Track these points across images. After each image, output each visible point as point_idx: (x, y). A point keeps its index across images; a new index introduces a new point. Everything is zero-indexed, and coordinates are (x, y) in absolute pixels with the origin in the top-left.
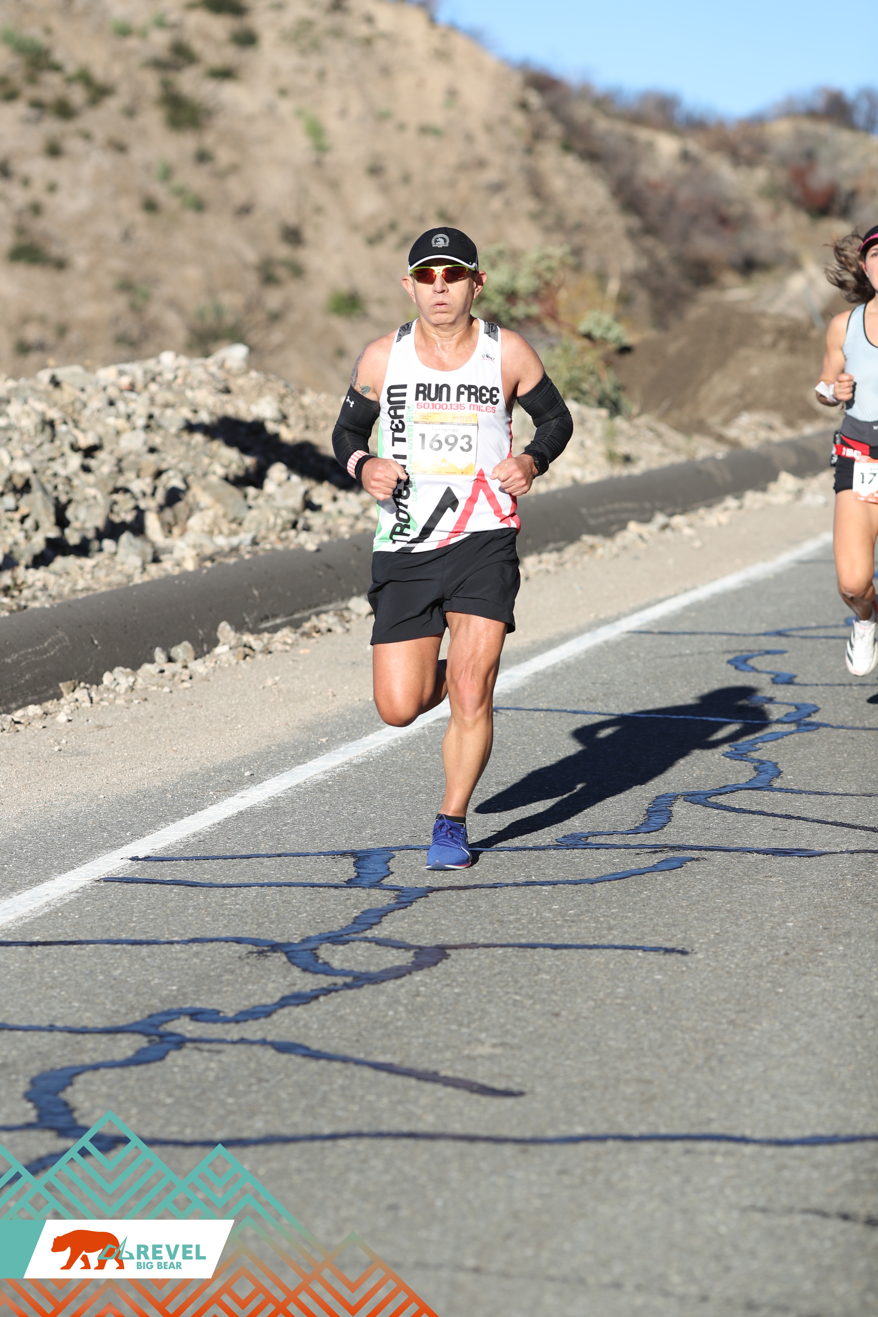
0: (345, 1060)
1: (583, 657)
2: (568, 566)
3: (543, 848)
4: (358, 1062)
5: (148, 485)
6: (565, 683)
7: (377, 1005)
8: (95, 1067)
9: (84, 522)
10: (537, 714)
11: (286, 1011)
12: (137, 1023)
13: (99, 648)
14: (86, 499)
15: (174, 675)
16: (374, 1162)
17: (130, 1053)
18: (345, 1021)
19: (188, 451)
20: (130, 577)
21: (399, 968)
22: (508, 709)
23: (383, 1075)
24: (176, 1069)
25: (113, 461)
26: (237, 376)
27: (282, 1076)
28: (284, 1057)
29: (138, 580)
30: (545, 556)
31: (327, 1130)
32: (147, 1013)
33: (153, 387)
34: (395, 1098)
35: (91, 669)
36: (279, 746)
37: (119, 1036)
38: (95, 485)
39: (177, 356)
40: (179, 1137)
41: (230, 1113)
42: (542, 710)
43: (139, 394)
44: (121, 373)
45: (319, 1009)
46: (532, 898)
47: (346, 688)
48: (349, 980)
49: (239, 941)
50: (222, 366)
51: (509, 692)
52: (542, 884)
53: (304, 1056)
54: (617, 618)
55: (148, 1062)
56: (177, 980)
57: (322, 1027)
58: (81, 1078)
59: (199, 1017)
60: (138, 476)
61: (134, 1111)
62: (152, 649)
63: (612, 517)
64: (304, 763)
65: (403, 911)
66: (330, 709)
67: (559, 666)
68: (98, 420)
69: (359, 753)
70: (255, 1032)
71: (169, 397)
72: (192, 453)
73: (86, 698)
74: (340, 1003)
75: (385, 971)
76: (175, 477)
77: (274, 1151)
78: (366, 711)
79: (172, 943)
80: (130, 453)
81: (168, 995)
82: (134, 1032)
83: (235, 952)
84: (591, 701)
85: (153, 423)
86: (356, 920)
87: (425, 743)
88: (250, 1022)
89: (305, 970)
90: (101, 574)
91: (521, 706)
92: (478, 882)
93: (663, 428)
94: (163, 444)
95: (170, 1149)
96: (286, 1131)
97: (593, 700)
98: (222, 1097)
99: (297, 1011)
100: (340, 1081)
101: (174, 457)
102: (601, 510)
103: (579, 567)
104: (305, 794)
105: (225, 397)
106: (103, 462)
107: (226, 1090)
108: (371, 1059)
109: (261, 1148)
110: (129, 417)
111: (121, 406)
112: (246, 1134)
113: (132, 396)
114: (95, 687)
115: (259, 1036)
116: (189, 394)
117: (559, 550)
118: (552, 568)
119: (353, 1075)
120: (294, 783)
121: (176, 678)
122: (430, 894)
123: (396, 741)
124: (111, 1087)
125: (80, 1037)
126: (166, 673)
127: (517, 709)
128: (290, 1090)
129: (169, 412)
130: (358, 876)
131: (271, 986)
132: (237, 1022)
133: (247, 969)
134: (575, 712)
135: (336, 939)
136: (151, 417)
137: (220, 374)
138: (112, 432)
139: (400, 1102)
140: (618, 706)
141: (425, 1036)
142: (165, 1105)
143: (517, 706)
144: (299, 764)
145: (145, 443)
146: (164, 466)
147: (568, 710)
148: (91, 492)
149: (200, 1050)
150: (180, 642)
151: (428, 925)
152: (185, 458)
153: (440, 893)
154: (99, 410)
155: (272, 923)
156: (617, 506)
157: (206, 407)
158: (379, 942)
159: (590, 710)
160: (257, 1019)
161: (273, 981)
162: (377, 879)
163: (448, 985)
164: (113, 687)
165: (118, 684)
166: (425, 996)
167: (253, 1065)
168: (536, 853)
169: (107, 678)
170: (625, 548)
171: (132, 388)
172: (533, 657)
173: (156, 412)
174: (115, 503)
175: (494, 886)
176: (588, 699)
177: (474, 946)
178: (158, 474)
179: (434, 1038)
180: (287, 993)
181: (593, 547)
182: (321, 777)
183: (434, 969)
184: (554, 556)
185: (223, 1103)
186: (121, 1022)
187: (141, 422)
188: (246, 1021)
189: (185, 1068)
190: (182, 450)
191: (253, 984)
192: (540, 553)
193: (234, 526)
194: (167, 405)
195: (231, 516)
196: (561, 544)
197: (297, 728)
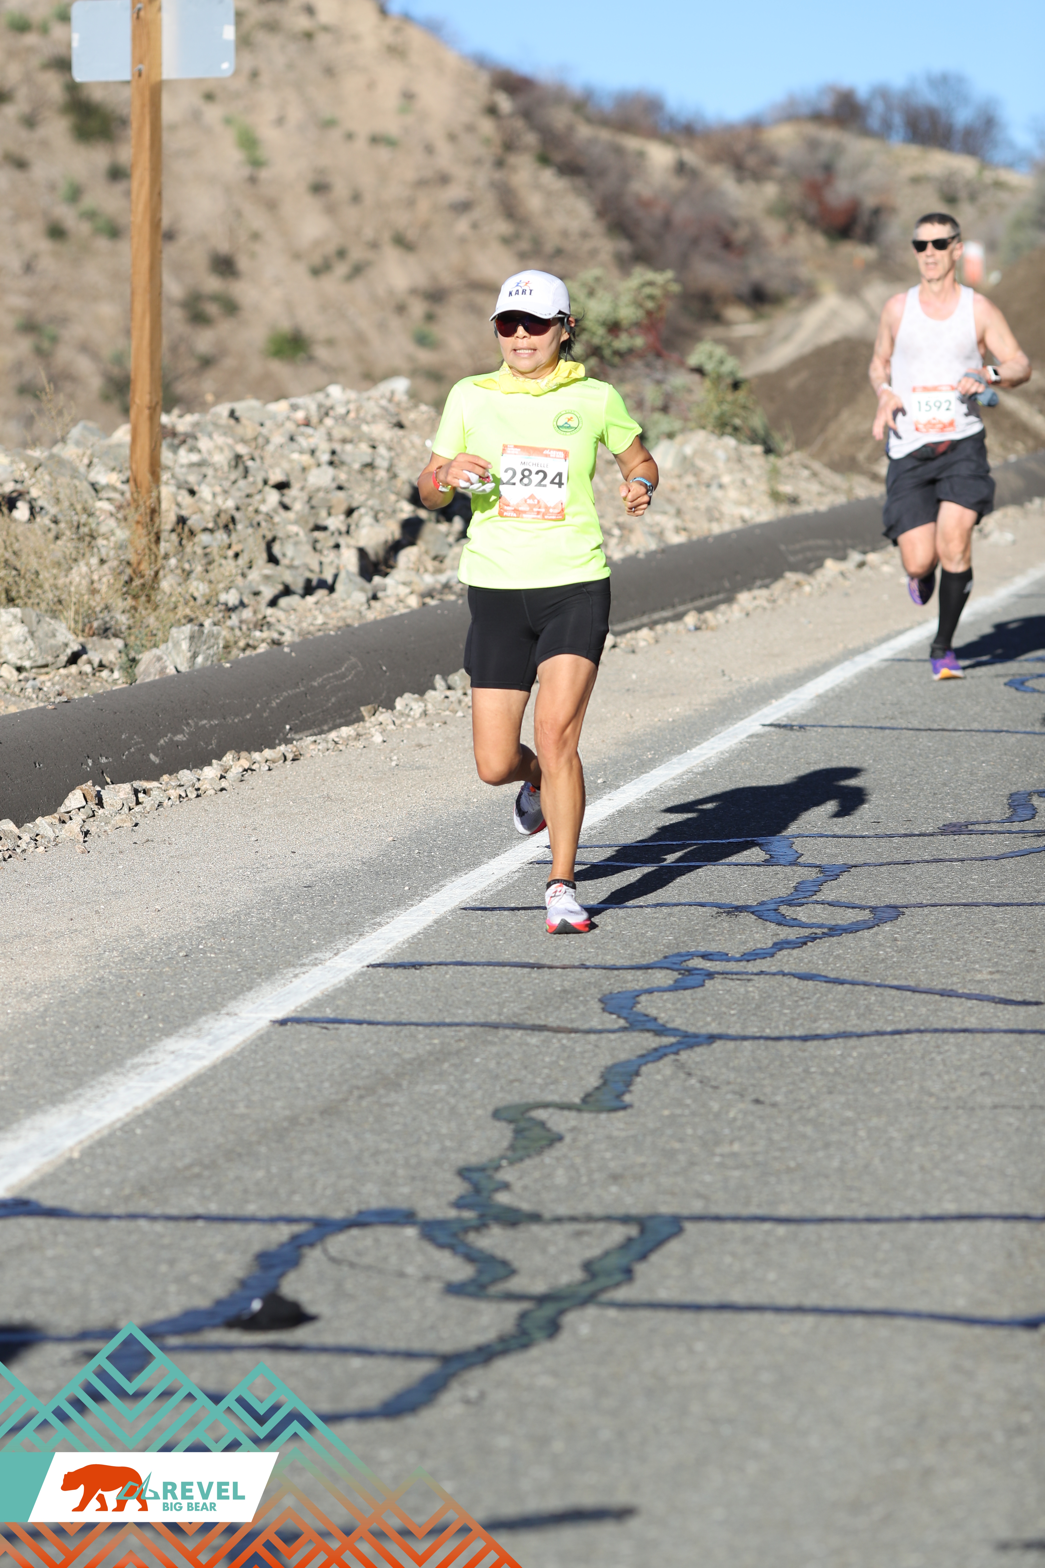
0: (865, 984)
1: (856, 682)
2: (781, 602)
3: (932, 835)
4: (878, 986)
5: (342, 522)
6: (854, 704)
7: (865, 947)
8: (650, 992)
9: (292, 559)
10: (845, 730)
11: (785, 952)
12: (658, 962)
13: (388, 674)
14: (289, 537)
15: (460, 702)
16: (946, 1048)
17: (671, 982)
18: (844, 959)
19: (373, 488)
20: (360, 613)
21: (865, 921)
22: (814, 726)
23: (909, 993)
24: (721, 992)
25: (306, 498)
26: (407, 410)
27: (818, 995)
28: (810, 983)
29: (371, 616)
30: (756, 592)
31: (889, 1029)
32: (661, 956)
33: (329, 422)
34: (932, 1007)
35: (384, 695)
36: (609, 758)
37: (650, 971)
38: (296, 522)
39: (344, 389)
40: (764, 1034)
41: (793, 1019)
42: (847, 727)
43: (315, 428)
44: (294, 408)
45: (814, 951)
46: (948, 871)
47: (638, 710)
48: (825, 930)
49: (702, 905)
50: (390, 400)
51: (803, 712)
52: (951, 861)
53: (826, 982)
54: (866, 648)
55: (693, 988)
56: (668, 933)
57: (826, 963)
58: (643, 998)
59: (710, 957)
60: (329, 514)
61: (709, 1019)
62: (432, 676)
63: (809, 554)
64: (646, 772)
65: (835, 882)
66: (635, 728)
67: (837, 690)
68: (282, 456)
69: (694, 764)
70: (770, 967)
71: (346, 432)
72: (377, 490)
73: (390, 721)
74: (829, 946)
75: (853, 923)
76: (366, 514)
77: (853, 1042)
78: (673, 729)
79: (641, 907)
80: (318, 490)
81: (670, 944)
82: (661, 968)
83: (703, 912)
84: (892, 719)
85: (336, 458)
86: (796, 888)
87: (752, 755)
88: (758, 961)
89: (779, 924)
90: (327, 609)
91: (824, 723)
92: (888, 860)
93: (817, 466)
94: (348, 480)
95: (762, 1041)
96: (854, 1030)
97: (893, 718)
98: (778, 1009)
99: (795, 952)
100: (873, 998)
101: (361, 495)
102: (798, 546)
103: (793, 603)
104: (669, 796)
105: (400, 433)
106: (295, 499)
107: (777, 1004)
108: (887, 983)
109: (840, 1040)
110: (313, 452)
111: (303, 442)
112: (819, 1032)
113: (309, 431)
114: (390, 711)
115: (774, 969)
116: (365, 428)
117: (767, 586)
118: (766, 604)
119: (882, 994)
120: (653, 787)
121: (463, 704)
122: (852, 870)
123: (722, 753)
124: (673, 1004)
125: (616, 972)
126: (451, 699)
127: (822, 726)
128: (835, 1004)
129: (349, 447)
130: (772, 857)
131: (757, 936)
132: (748, 961)
133: (726, 925)
134: (882, 728)
135: (790, 903)
136: (333, 453)
137: (392, 408)
138: (298, 468)
139: (936, 1010)
140: (920, 723)
141: (926, 967)
142: (733, 1015)
143: (820, 723)
144: (643, 773)
145: (334, 479)
146: (355, 504)
147: (874, 725)
148: (294, 529)
149: (732, 979)
150: (456, 670)
151: (866, 892)
152: (370, 495)
153: (858, 869)
154: (281, 446)
155: (721, 892)
156: (812, 543)
157: (383, 441)
158: (830, 904)
159: (895, 726)
160: (764, 958)
161: (757, 933)
162: (792, 859)
163: (918, 933)
164: (407, 712)
165: (411, 709)
166: (902, 941)
167: (787, 989)
168: (926, 838)
169: (399, 703)
170: (829, 585)
171: (307, 424)
172: (806, 682)
173: (338, 447)
174: (316, 541)
175: (907, 863)
176: (886, 717)
177: (921, 906)
178: (350, 512)
179: (934, 969)
180: (775, 940)
181: (798, 584)
182: (673, 783)
183: (898, 922)
184: (764, 592)
185: (781, 1013)
186: (644, 962)
187: (325, 457)
188: (755, 960)
189: (729, 991)
190: (367, 487)
191: (740, 935)
192: (750, 589)
193: (436, 563)
194: (344, 441)
195: (433, 554)
196: (767, 581)
197: (616, 744)
